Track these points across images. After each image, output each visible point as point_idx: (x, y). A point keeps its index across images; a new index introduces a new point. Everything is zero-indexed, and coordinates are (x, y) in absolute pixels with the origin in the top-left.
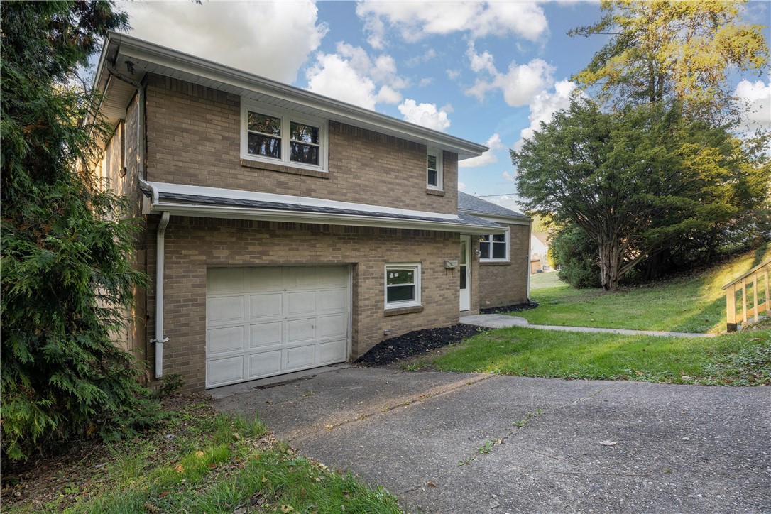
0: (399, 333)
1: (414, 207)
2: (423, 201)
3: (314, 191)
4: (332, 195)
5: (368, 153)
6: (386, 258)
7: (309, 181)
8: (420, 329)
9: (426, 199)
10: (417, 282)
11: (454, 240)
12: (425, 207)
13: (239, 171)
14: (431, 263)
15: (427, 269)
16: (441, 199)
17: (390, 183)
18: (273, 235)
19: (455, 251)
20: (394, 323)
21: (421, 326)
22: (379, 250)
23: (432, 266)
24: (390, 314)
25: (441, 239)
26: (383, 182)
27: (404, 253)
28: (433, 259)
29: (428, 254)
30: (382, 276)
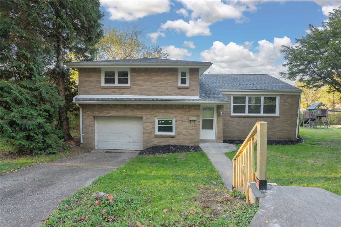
0: (162, 144)
1: (171, 95)
2: (176, 92)
3: (125, 93)
4: (131, 93)
5: (147, 77)
6: (155, 115)
7: (123, 90)
8: (174, 144)
9: (178, 91)
10: (174, 126)
11: (196, 108)
12: (177, 94)
13: (101, 90)
15: (178, 120)
16: (187, 90)
17: (157, 86)
19: (197, 113)
20: (160, 140)
21: (175, 143)
22: (152, 112)
23: (181, 119)
24: (157, 136)
25: (187, 108)
26: (154, 86)
27: (165, 113)
28: (181, 116)
29: (179, 114)
30: (154, 122)
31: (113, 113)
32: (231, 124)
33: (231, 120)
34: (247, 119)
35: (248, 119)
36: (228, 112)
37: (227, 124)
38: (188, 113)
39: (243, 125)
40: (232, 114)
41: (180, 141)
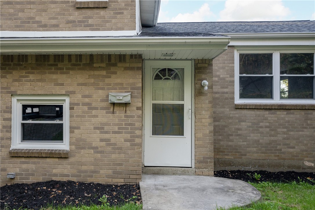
0: (31, 180)
1: (56, 27)
2: (71, 18)
6: (13, 89)
8: (65, 179)
9: (77, 15)
10: (66, 121)
11: (127, 65)
12: (73, 25)
14: (84, 96)
15: (78, 104)
16: (102, 13)
19: (131, 80)
20: (24, 166)
21: (68, 176)
23: (87, 100)
24: (16, 155)
27: (40, 84)
28: (87, 91)
38: (107, 80)
41: (84, 168)
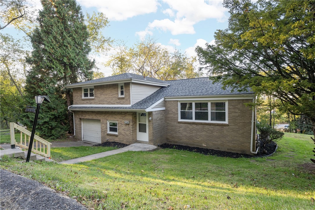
0: (111, 141)
1: (114, 104)
2: (117, 101)
3: (92, 103)
4: (95, 103)
5: (102, 91)
6: (107, 119)
7: (91, 101)
8: (117, 142)
9: (118, 101)
10: (117, 127)
11: (129, 114)
12: (118, 103)
13: (82, 101)
14: (120, 121)
15: (119, 123)
16: (123, 100)
17: (107, 98)
18: (86, 113)
19: (130, 118)
20: (110, 138)
22: (105, 116)
23: (121, 122)
24: (108, 135)
25: (124, 114)
26: (106, 98)
27: (112, 118)
28: (121, 120)
29: (119, 118)
30: (107, 124)
31: (87, 117)
32: (179, 129)
33: (179, 125)
34: (193, 125)
35: (195, 126)
36: (175, 118)
37: (175, 129)
38: (125, 118)
39: (189, 131)
40: (180, 120)
41: (121, 139)
